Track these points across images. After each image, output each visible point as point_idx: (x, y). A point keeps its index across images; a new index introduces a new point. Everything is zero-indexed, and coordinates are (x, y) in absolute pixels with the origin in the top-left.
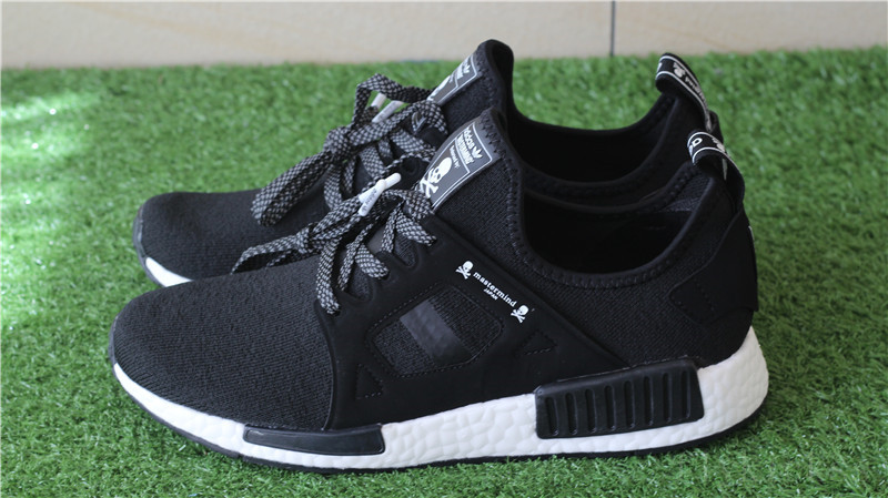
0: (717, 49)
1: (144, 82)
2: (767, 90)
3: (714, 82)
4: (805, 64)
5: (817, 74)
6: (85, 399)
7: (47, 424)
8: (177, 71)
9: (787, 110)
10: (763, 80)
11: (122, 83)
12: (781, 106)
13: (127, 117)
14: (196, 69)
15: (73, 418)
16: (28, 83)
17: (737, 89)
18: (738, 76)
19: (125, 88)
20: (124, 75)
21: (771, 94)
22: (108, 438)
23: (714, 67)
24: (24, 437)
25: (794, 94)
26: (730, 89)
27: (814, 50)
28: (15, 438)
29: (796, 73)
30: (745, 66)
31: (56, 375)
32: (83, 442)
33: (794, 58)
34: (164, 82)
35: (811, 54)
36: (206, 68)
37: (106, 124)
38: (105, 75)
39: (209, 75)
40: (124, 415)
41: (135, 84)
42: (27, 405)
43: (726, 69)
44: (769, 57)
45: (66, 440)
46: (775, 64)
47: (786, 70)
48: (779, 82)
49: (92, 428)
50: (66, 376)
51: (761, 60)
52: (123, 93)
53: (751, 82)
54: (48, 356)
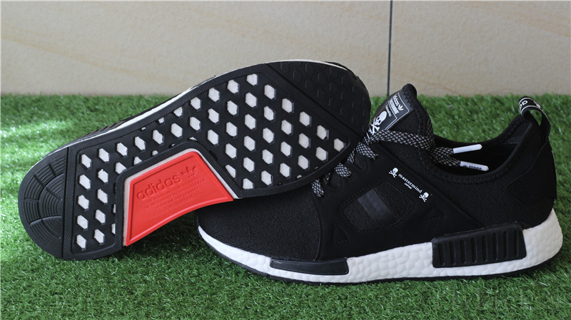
0: (450, 94)
1: (109, 104)
2: (478, 117)
3: (447, 113)
4: (502, 104)
5: (509, 110)
6: (58, 282)
7: (35, 295)
8: (129, 98)
9: (490, 130)
10: (477, 113)
11: (96, 104)
12: (486, 127)
13: (97, 124)
14: (141, 97)
15: (51, 292)
16: (40, 103)
17: (460, 117)
18: (462, 109)
19: (97, 107)
20: (98, 100)
21: (481, 121)
22: (70, 304)
23: (449, 104)
24: (21, 302)
25: (494, 122)
26: (456, 117)
27: (509, 96)
28: (16, 302)
29: (497, 109)
30: (467, 104)
31: (43, 268)
32: (55, 306)
33: (496, 100)
34: (120, 105)
35: (507, 98)
36: (146, 97)
37: (85, 128)
38: (86, 100)
39: (147, 101)
40: (80, 291)
41: (104, 105)
42: (25, 284)
43: (455, 106)
44: (482, 99)
45: (45, 304)
46: (484, 104)
47: (491, 107)
48: (487, 114)
49: (61, 298)
50: (48, 269)
51: (476, 100)
52: (96, 110)
53: (469, 113)
54: (39, 258)
